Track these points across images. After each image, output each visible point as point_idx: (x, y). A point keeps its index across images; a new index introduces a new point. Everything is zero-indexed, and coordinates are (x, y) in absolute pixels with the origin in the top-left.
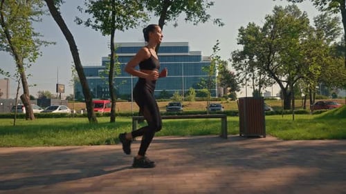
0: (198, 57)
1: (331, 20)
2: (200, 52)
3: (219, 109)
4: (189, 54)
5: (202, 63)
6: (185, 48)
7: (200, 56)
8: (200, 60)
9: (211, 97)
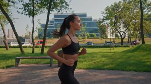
0: (91, 19)
1: (149, 2)
2: (92, 17)
3: (91, 45)
4: (87, 18)
5: (93, 22)
6: (85, 16)
7: (92, 19)
8: (92, 20)
9: (96, 37)
